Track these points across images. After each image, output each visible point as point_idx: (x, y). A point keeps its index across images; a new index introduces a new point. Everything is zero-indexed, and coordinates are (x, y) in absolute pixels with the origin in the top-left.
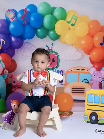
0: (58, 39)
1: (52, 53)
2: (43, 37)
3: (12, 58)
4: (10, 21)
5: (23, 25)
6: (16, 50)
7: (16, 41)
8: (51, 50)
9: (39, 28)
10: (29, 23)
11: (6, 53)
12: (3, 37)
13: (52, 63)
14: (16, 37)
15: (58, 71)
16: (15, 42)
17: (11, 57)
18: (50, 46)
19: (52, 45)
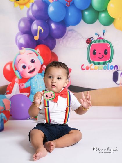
0: (112, 23)
1: (103, 42)
2: (92, 22)
3: (53, 51)
4: (49, 2)
5: (66, 7)
6: (57, 40)
7: (57, 28)
8: (102, 38)
9: (86, 10)
10: (73, 3)
11: (44, 44)
12: (40, 23)
13: (103, 56)
14: (57, 23)
15: (112, 66)
16: (55, 29)
17: (51, 50)
18: (101, 34)
19: (104, 32)
